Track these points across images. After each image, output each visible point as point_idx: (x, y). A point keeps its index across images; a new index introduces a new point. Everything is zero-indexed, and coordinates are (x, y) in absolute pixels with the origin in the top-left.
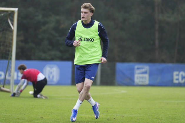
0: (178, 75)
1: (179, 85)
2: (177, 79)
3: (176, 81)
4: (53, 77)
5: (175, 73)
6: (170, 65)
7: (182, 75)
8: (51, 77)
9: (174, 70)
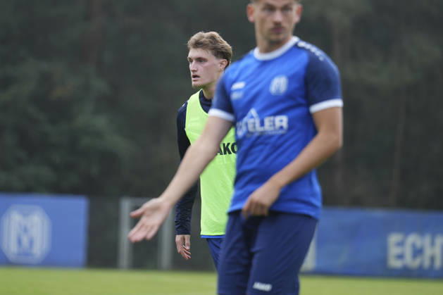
0: (401, 244)
1: (406, 274)
2: (400, 257)
3: (395, 263)
4: (31, 243)
5: (394, 238)
6: (379, 214)
7: (414, 246)
8: (25, 241)
9: (389, 228)
